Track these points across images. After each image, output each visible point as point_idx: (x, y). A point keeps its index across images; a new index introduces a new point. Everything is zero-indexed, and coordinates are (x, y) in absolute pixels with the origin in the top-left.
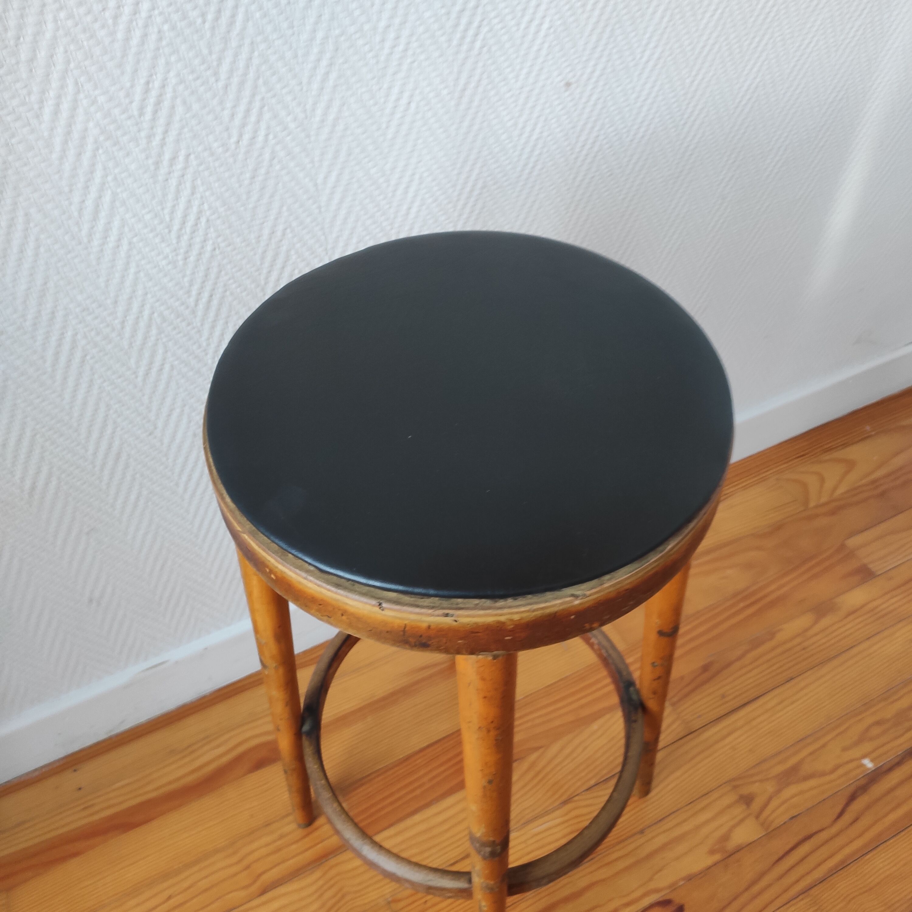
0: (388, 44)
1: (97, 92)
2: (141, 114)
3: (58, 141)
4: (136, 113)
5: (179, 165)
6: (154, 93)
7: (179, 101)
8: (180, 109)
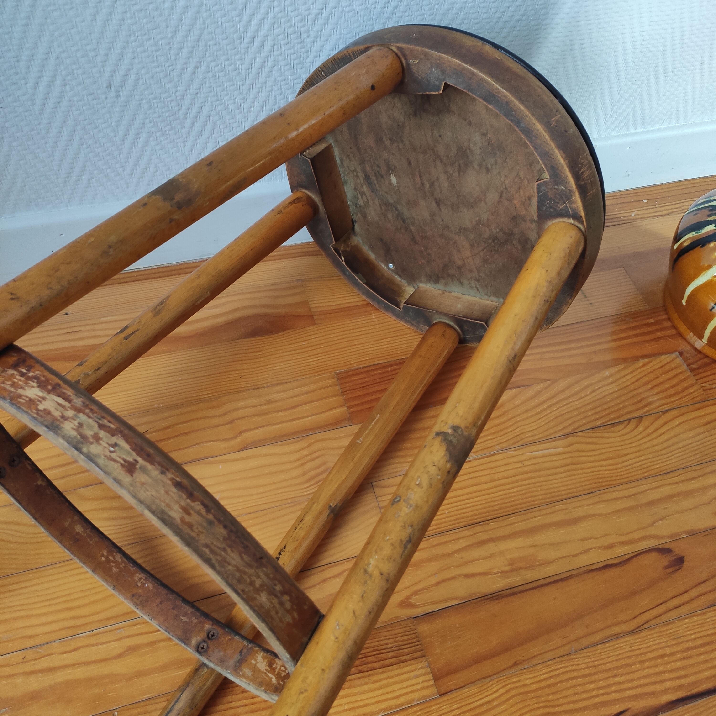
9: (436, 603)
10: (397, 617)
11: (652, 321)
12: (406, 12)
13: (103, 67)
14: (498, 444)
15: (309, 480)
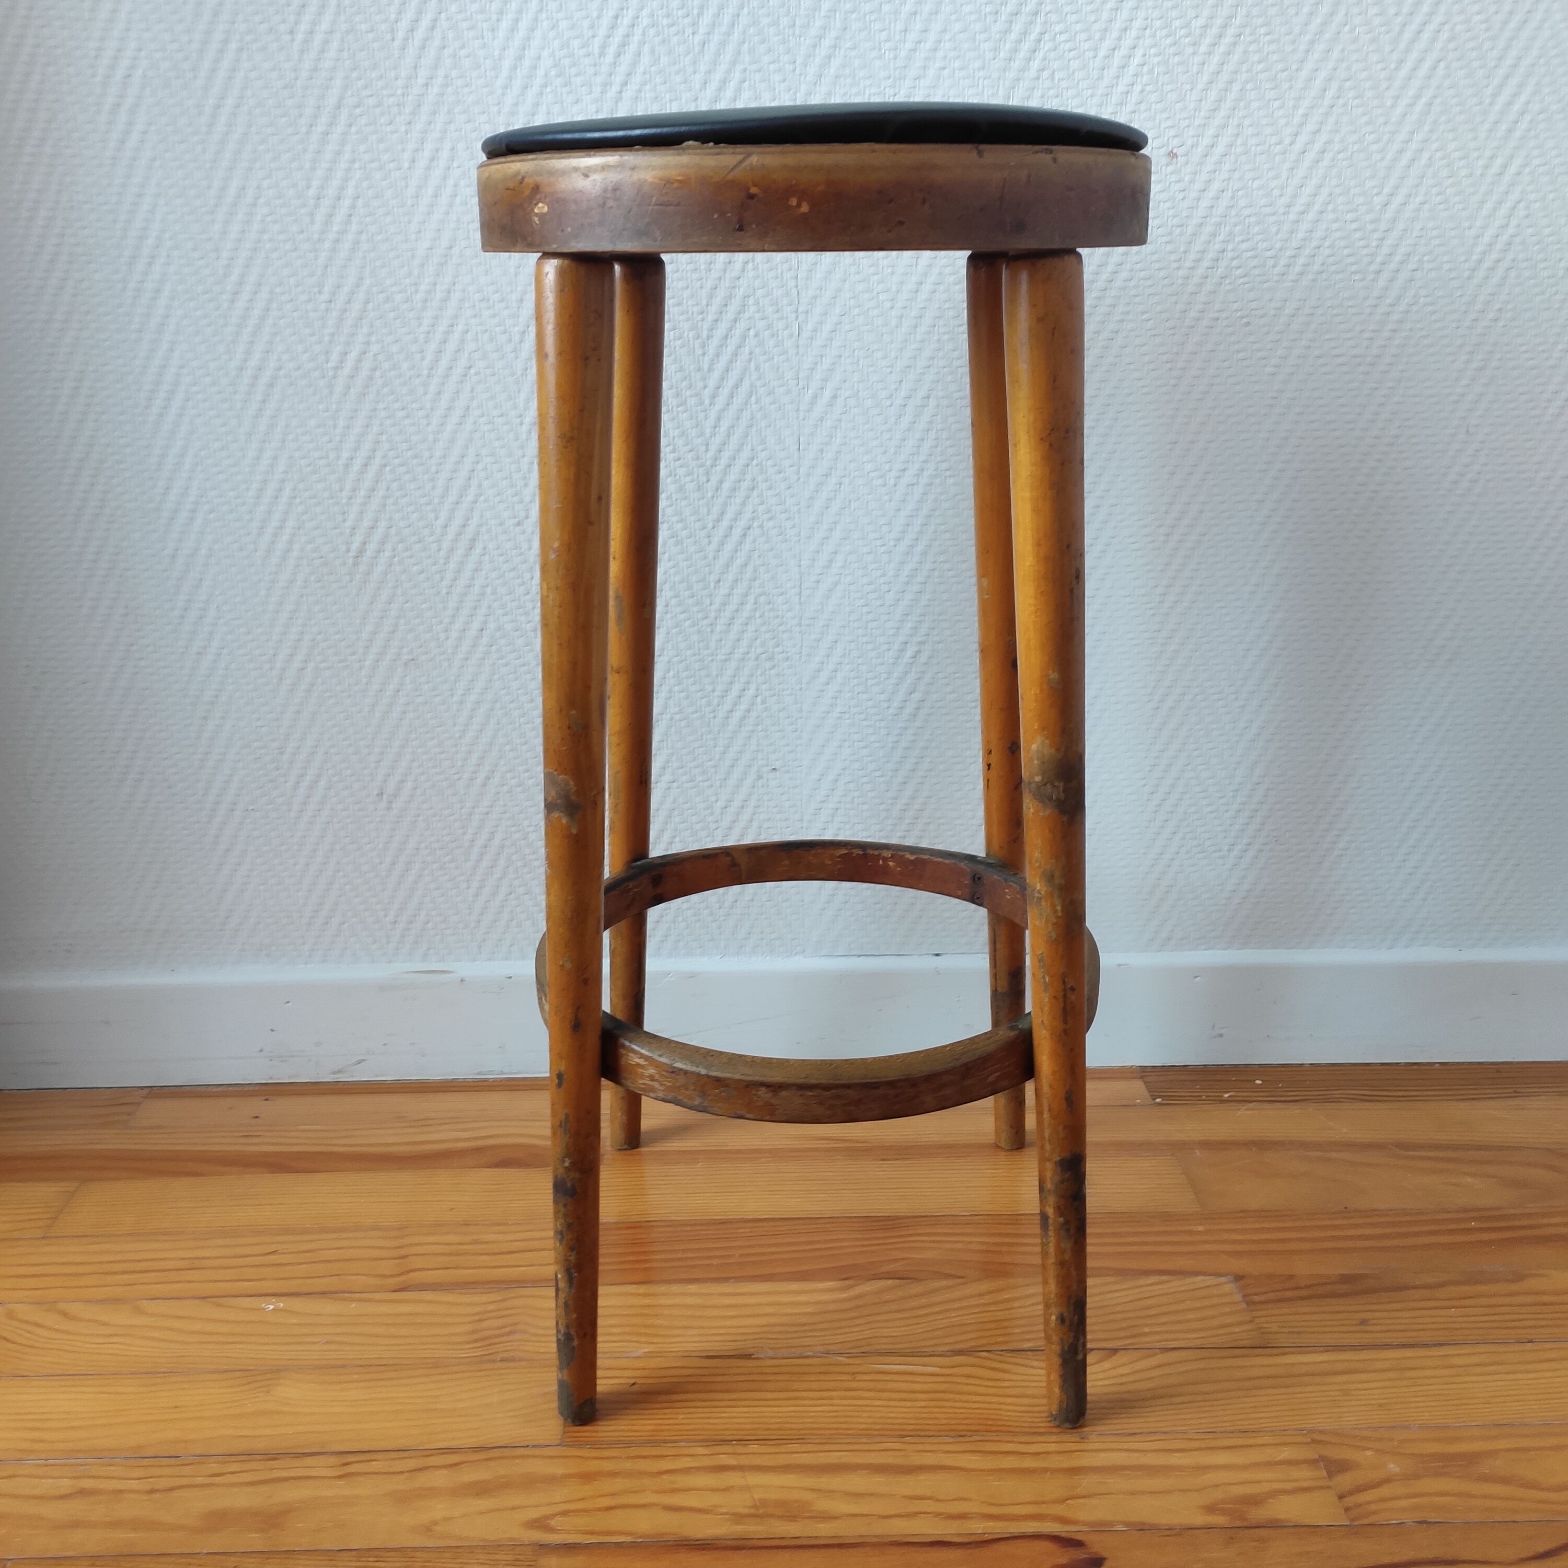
0: (912, 37)
1: (560, 15)
2: (602, 54)
3: (507, 64)
4: (596, 51)
6: (621, 31)
7: (646, 48)
8: (646, 59)
9: (592, 1533)
10: (512, 1539)
11: (1201, 1228)
12: (758, 725)
13: (376, 768)
14: (821, 1345)
15: (476, 1341)
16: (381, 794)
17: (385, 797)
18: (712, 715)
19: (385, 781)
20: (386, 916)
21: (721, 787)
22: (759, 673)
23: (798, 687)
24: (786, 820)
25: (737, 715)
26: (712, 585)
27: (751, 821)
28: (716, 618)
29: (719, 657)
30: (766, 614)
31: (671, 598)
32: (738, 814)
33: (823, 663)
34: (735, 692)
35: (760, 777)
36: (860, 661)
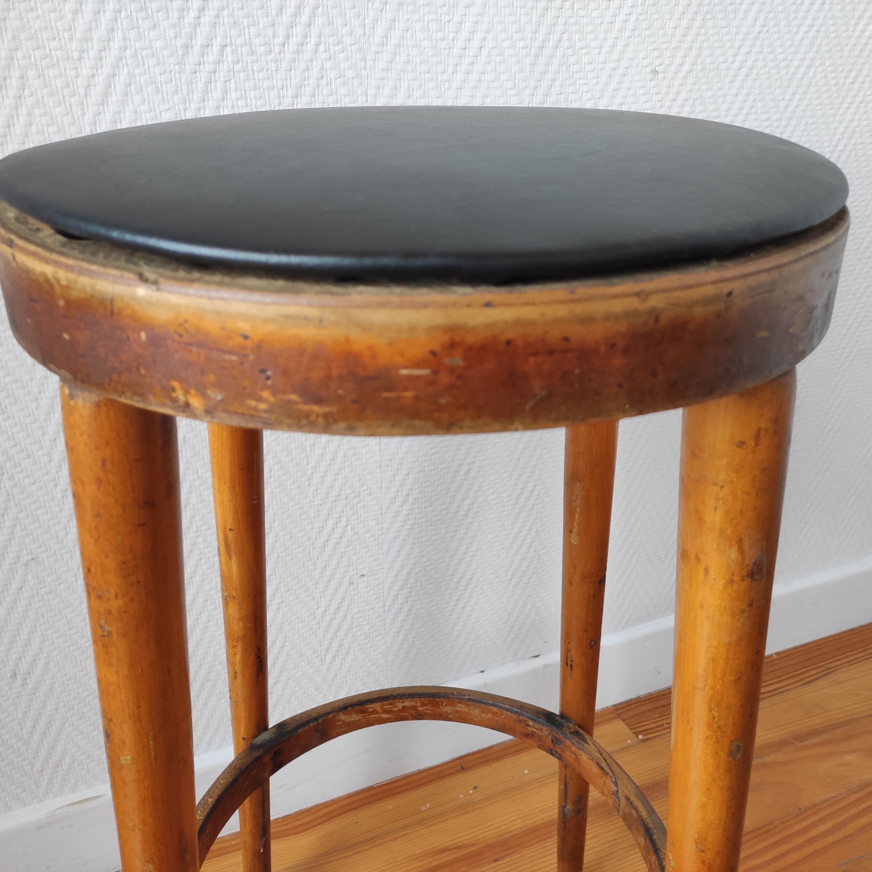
5: (212, 57)
12: (348, 546)
13: (7, 656)
16: (14, 675)
17: (19, 677)
18: (311, 547)
19: (17, 664)
20: (32, 768)
21: (321, 597)
22: (348, 508)
23: (379, 513)
24: (372, 609)
25: (332, 543)
26: (308, 449)
27: (345, 616)
28: (312, 474)
29: (316, 503)
30: (353, 463)
31: (274, 465)
32: (335, 614)
33: (398, 492)
34: (329, 526)
35: (351, 583)
36: (426, 484)
